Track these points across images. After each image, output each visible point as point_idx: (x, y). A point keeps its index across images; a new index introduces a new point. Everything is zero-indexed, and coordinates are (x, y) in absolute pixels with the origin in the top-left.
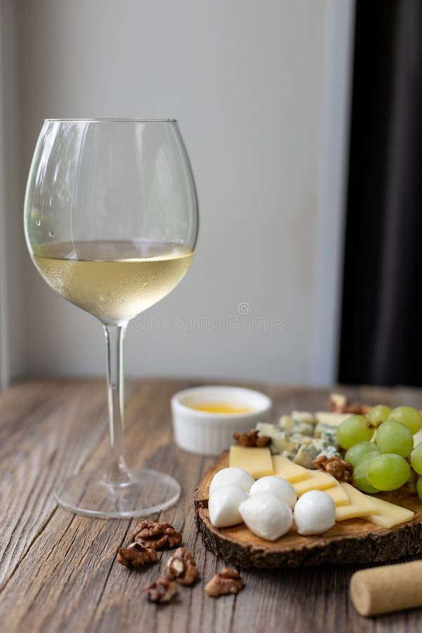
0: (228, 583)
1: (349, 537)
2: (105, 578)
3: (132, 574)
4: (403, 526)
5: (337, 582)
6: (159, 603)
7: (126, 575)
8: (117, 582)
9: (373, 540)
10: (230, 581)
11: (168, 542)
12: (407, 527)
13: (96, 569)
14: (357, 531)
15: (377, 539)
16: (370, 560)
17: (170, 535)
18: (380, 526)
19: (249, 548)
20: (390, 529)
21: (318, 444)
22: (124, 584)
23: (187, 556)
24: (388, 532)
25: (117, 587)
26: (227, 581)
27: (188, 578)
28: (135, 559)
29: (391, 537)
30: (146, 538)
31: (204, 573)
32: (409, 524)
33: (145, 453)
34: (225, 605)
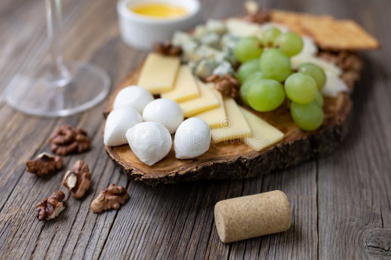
0: (111, 200)
1: (220, 161)
2: (13, 187)
3: (38, 182)
4: (272, 148)
5: (210, 197)
6: (47, 221)
7: (31, 182)
8: (21, 192)
9: (242, 163)
10: (114, 197)
11: (76, 148)
12: (276, 148)
13: (8, 176)
14: (229, 154)
15: (246, 163)
16: (241, 177)
17: (80, 141)
18: (251, 148)
19: (131, 171)
20: (260, 152)
21: (220, 56)
22: (26, 194)
23: (84, 169)
24: (256, 156)
25: (19, 198)
26: (110, 197)
27: (80, 193)
28: (40, 170)
29: (260, 159)
30: (59, 145)
31: (99, 182)
32: (278, 145)
33: (96, 45)
34: (105, 221)
